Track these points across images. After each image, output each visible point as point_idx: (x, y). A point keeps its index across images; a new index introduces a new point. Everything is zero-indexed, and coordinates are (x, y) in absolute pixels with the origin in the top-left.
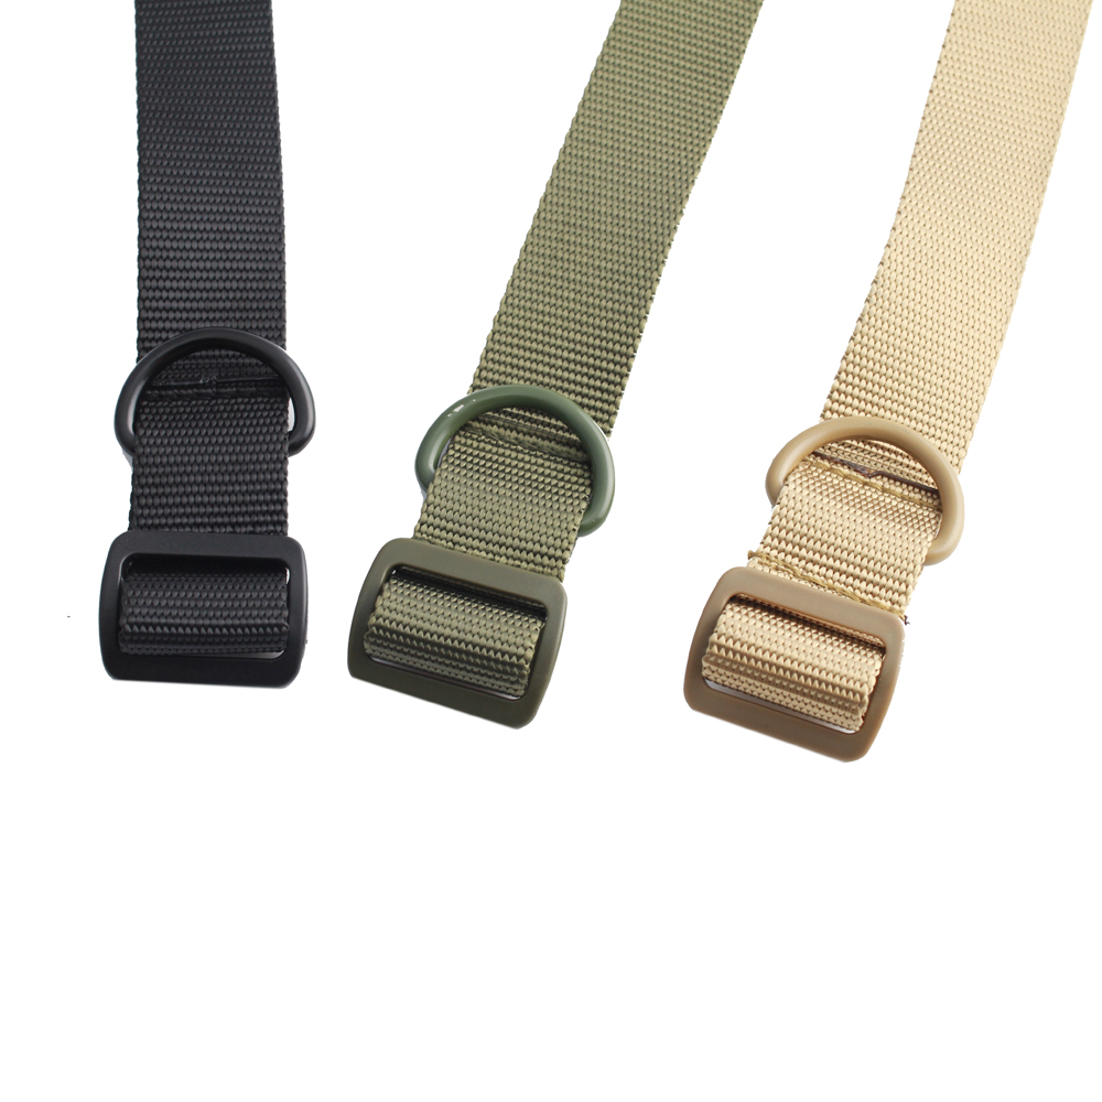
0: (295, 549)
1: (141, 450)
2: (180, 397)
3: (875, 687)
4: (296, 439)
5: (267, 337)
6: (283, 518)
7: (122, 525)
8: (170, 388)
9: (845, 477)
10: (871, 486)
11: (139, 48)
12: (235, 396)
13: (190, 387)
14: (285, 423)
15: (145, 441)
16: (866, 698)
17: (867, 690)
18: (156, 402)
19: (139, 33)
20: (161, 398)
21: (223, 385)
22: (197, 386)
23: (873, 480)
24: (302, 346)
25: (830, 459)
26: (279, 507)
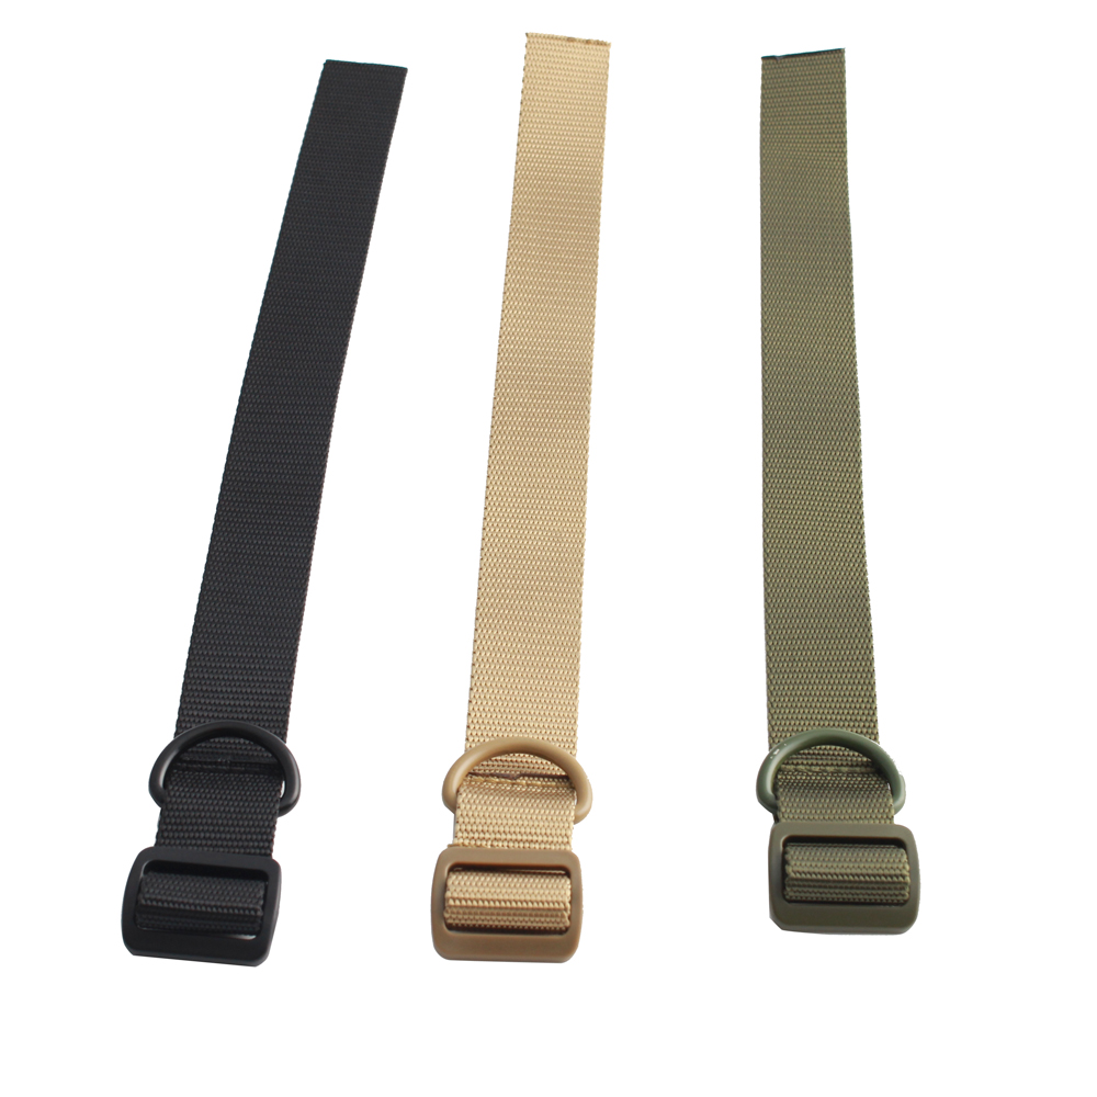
0: (276, 867)
1: (169, 799)
2: (202, 770)
3: (571, 895)
4: (285, 803)
5: (275, 733)
6: (268, 852)
7: (151, 842)
8: (195, 762)
9: (498, 783)
10: (518, 784)
11: (211, 547)
12: (244, 773)
13: (211, 763)
14: (279, 791)
15: (172, 793)
16: (568, 905)
17: (567, 900)
18: (184, 771)
19: (213, 537)
20: (188, 769)
21: (236, 764)
22: (216, 763)
23: (518, 781)
24: (299, 741)
25: (482, 775)
26: (267, 844)
